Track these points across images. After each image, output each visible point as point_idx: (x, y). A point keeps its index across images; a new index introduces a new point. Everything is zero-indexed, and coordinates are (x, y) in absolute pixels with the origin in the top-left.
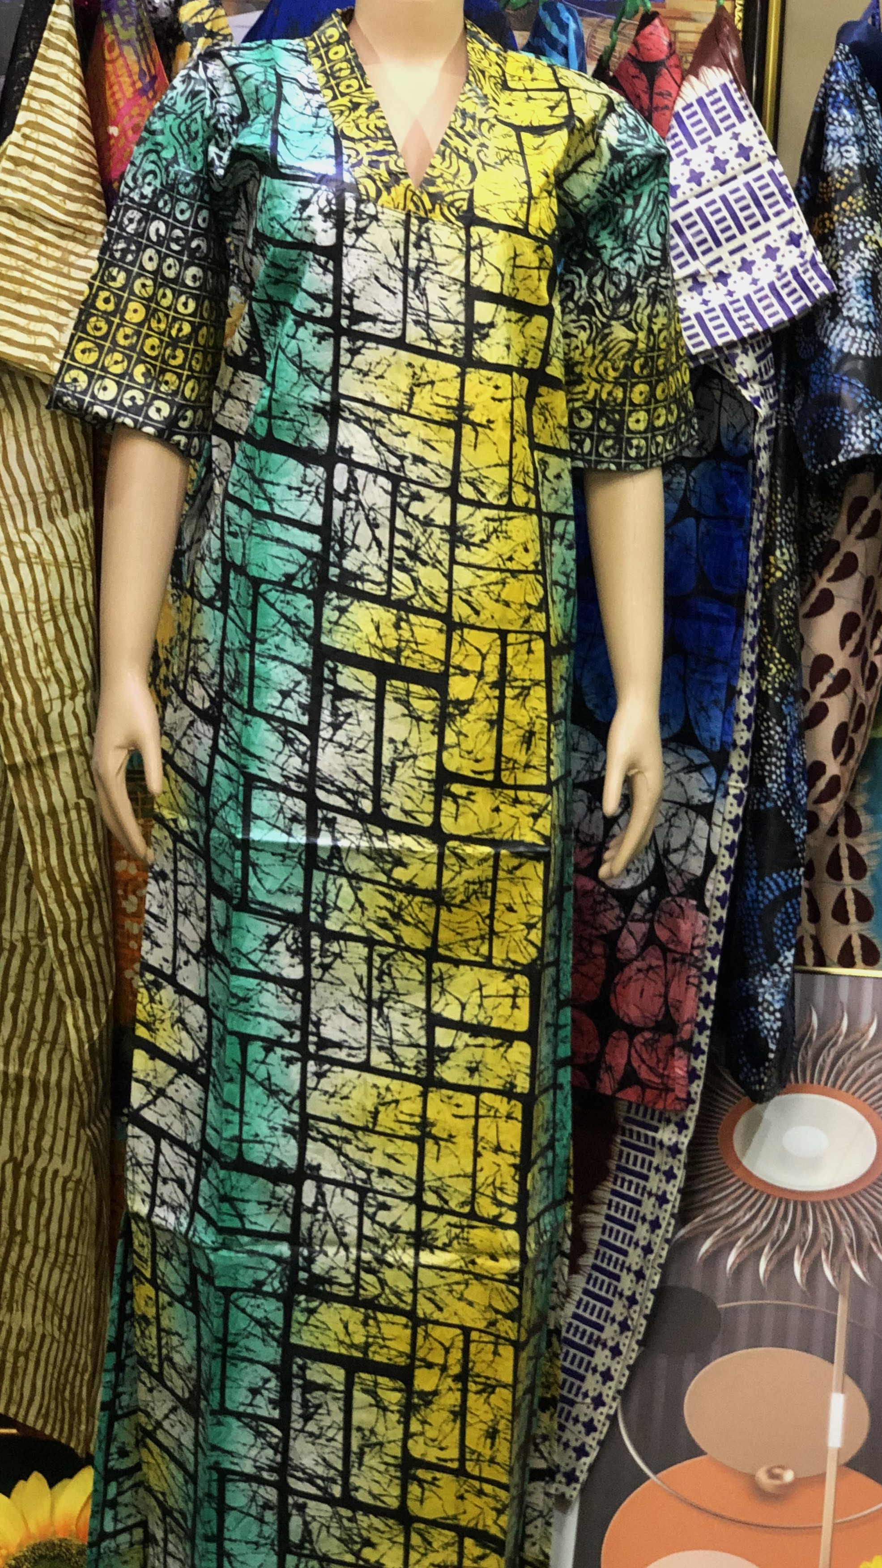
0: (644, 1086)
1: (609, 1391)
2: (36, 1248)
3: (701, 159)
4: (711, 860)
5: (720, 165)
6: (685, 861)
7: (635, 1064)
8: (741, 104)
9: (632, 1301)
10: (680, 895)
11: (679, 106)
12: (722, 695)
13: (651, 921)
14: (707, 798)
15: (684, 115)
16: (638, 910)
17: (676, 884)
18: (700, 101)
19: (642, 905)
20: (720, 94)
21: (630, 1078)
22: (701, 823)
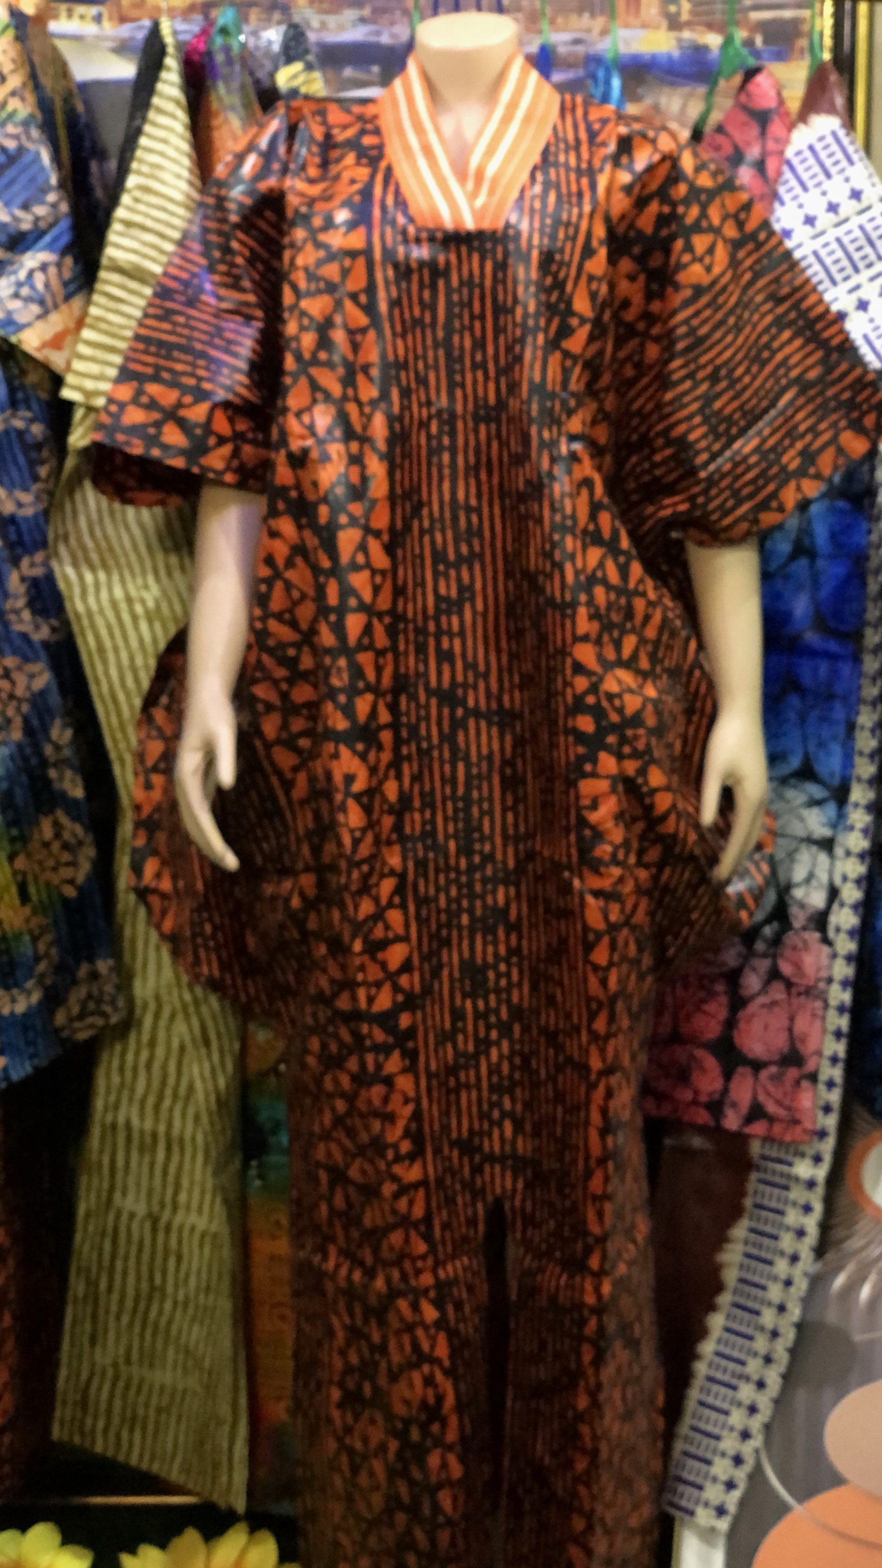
0: (772, 1120)
1: (756, 1424)
2: (175, 1303)
3: (814, 203)
4: (833, 893)
5: (833, 208)
6: (807, 894)
7: (762, 1098)
8: (851, 149)
9: (775, 1334)
10: (804, 928)
11: (789, 153)
12: (841, 730)
13: (774, 957)
14: (826, 832)
15: (795, 161)
16: (760, 946)
17: (798, 918)
18: (811, 148)
19: (765, 940)
20: (830, 139)
21: (756, 1113)
22: (823, 858)
